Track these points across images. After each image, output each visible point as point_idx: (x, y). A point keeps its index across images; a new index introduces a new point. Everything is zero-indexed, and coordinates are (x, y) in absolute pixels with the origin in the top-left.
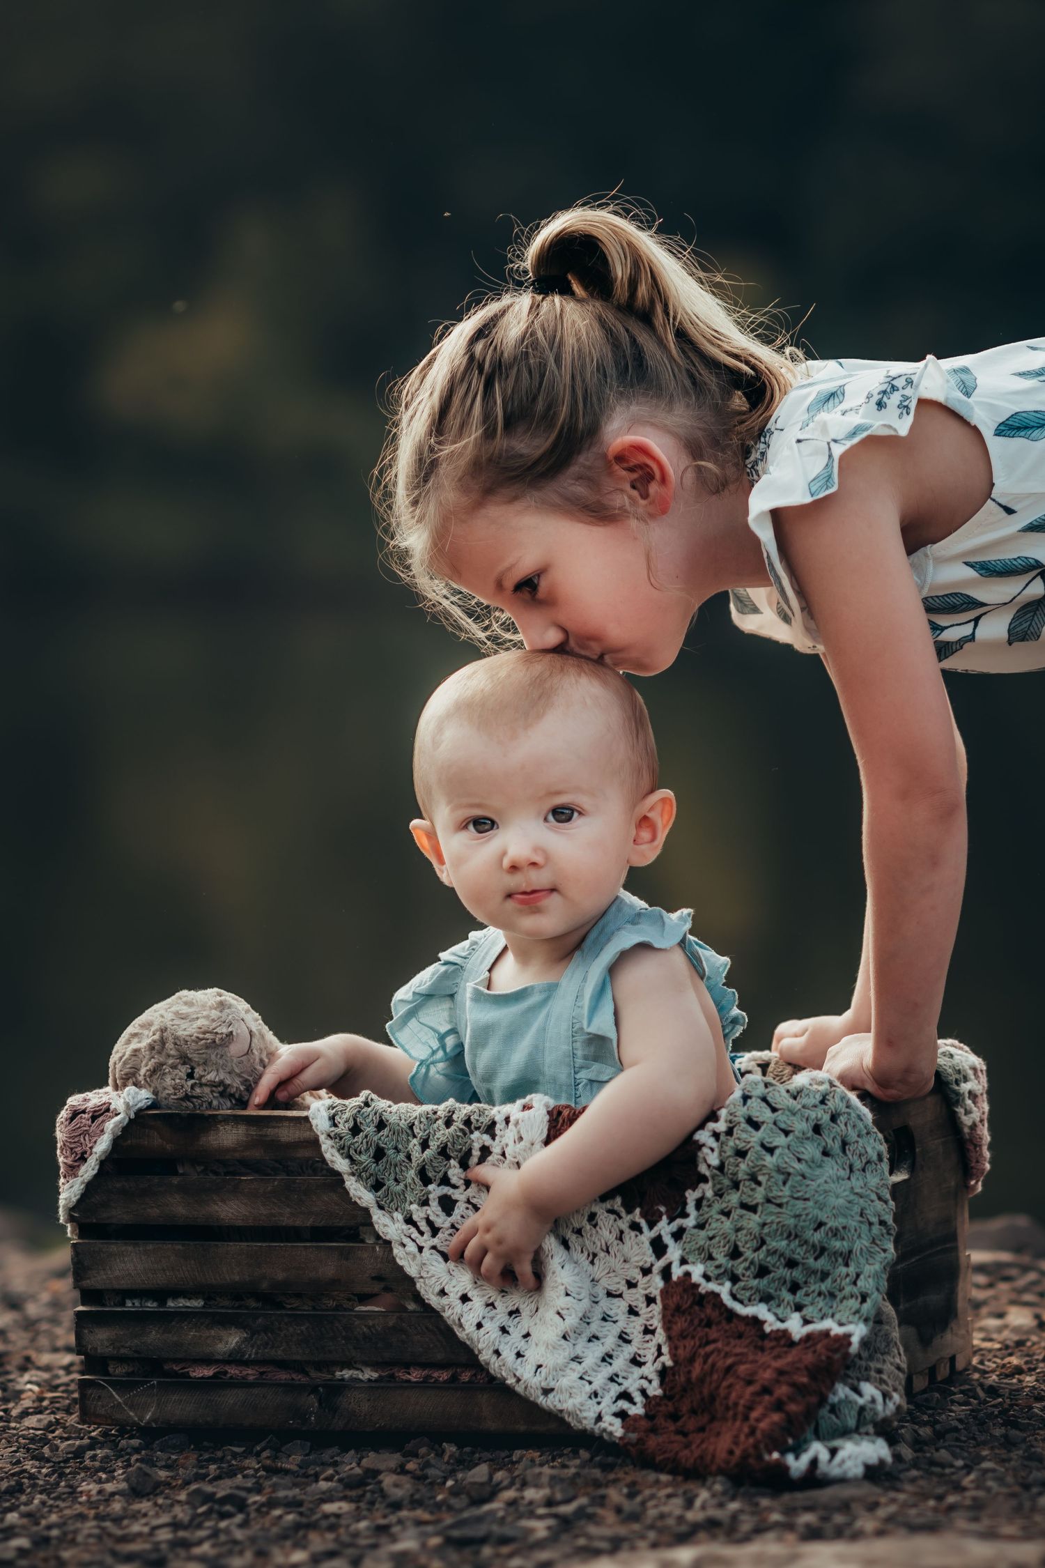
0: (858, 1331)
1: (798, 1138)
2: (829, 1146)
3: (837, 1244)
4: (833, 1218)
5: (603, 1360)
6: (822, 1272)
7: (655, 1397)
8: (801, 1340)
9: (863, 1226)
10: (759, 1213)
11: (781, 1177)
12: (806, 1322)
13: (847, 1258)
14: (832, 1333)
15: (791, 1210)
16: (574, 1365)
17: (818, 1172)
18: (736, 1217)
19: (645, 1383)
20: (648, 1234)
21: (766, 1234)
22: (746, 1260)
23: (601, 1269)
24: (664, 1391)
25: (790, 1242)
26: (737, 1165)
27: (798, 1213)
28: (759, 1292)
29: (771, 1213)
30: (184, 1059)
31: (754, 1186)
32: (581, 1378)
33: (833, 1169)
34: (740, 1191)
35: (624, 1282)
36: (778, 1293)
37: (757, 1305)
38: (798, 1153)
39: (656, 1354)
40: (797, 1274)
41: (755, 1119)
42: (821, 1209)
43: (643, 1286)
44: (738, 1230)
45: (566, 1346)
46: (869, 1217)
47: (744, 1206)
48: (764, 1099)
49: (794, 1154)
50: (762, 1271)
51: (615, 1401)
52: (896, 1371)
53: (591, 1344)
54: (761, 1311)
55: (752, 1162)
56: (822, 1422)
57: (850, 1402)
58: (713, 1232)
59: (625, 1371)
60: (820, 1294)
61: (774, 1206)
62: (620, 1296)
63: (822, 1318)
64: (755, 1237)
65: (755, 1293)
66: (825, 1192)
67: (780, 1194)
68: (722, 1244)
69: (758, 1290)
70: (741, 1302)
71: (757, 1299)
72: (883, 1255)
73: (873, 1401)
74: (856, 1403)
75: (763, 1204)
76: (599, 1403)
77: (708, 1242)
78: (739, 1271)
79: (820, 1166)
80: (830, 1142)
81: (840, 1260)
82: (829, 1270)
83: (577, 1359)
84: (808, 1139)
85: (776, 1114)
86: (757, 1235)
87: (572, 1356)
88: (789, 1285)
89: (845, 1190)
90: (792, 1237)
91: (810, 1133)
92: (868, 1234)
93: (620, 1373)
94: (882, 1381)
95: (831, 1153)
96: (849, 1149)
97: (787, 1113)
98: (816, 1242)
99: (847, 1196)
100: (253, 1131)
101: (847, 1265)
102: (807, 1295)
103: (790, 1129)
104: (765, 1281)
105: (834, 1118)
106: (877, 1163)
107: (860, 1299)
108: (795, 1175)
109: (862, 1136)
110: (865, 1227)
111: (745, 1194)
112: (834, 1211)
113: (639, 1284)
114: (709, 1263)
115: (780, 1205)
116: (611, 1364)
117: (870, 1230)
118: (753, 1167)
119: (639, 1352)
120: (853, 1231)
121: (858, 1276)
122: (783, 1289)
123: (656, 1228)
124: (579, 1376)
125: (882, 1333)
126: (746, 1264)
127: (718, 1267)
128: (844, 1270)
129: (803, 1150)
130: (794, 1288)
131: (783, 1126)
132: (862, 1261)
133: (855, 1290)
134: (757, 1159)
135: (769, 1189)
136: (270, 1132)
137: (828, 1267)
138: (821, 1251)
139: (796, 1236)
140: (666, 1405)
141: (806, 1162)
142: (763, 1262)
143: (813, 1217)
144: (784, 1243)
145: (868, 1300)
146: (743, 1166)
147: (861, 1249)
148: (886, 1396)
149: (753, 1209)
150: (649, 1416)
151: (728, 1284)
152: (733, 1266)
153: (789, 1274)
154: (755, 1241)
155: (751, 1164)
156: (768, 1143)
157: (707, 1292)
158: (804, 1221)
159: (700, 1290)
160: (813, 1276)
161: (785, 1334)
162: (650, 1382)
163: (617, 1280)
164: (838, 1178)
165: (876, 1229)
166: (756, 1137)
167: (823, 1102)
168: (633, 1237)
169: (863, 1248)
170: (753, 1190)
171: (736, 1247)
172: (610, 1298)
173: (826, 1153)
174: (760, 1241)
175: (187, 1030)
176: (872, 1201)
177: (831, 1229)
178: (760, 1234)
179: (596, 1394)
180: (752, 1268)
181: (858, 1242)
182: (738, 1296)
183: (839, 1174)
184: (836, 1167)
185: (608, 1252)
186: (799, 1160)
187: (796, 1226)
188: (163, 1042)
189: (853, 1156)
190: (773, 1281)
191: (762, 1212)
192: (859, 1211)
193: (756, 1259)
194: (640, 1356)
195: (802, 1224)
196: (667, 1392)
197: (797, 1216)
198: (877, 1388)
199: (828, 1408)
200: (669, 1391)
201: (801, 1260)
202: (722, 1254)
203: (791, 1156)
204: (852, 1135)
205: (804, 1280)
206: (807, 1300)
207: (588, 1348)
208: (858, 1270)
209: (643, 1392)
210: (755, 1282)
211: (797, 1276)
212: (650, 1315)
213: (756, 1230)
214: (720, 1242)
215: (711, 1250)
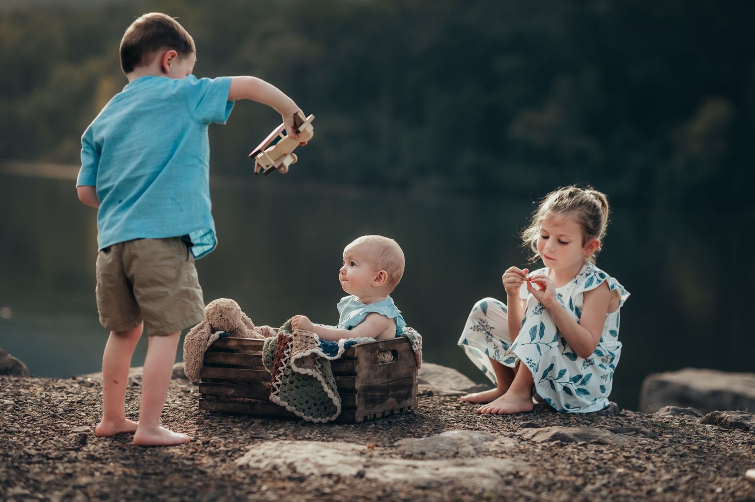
30: (221, 312)
100: (238, 343)
136: (242, 343)
175: (222, 305)
188: (216, 307)
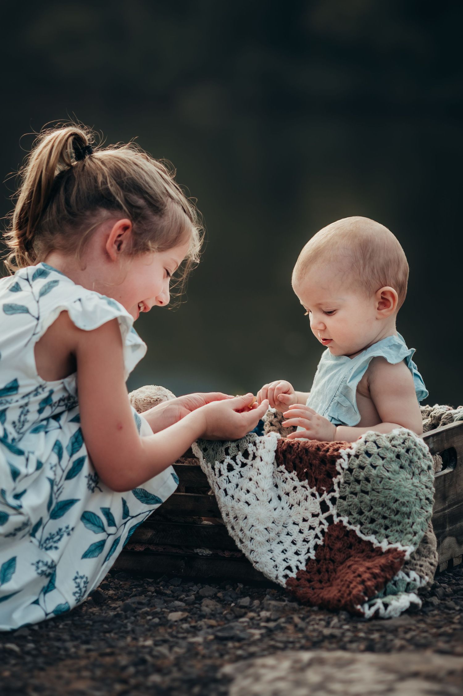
0: (410, 549)
1: (388, 461)
2: (403, 464)
3: (404, 509)
4: (403, 498)
5: (283, 552)
6: (398, 521)
7: (302, 570)
8: (385, 552)
9: (417, 501)
10: (369, 495)
11: (379, 479)
12: (390, 543)
13: (409, 515)
14: (398, 550)
15: (383, 495)
16: (269, 553)
17: (397, 476)
18: (360, 497)
19: (299, 564)
20: (319, 500)
21: (373, 505)
22: (365, 516)
23: (294, 512)
24: (307, 569)
25: (383, 508)
26: (360, 473)
27: (386, 495)
28: (372, 530)
29: (374, 496)
31: (367, 483)
32: (271, 559)
33: (404, 474)
34: (361, 485)
35: (302, 518)
36: (380, 530)
37: (370, 536)
38: (388, 468)
39: (306, 551)
40: (387, 522)
41: (369, 452)
42: (397, 493)
43: (311, 521)
44: (361, 502)
45: (267, 545)
46: (420, 497)
47: (363, 491)
48: (375, 442)
49: (385, 469)
50: (372, 521)
51: (284, 570)
52: (430, 566)
53: (278, 545)
54: (372, 538)
55: (366, 472)
56: (388, 589)
57: (404, 580)
58: (350, 503)
59: (291, 557)
60: (397, 531)
61: (376, 492)
62: (298, 525)
63: (396, 542)
64: (368, 506)
65: (369, 530)
66: (400, 485)
67: (378, 487)
68: (355, 508)
69: (371, 529)
70: (364, 534)
71: (371, 533)
72: (426, 513)
73: (415, 580)
74: (406, 581)
75: (371, 491)
76: (277, 570)
77: (349, 507)
78: (363, 521)
79: (398, 473)
80: (404, 462)
81: (406, 516)
82: (401, 521)
83: (271, 551)
84: (393, 461)
85: (379, 449)
86: (369, 505)
87: (269, 549)
88: (384, 527)
89: (409, 484)
90: (384, 506)
91: (394, 458)
92: (419, 504)
93: (288, 558)
94: (421, 571)
95: (404, 467)
96: (413, 465)
97: (384, 449)
98: (394, 509)
99: (410, 487)
101: (409, 518)
102: (391, 531)
103: (385, 457)
104: (374, 525)
105: (408, 451)
106: (427, 471)
107: (413, 534)
108: (385, 479)
109: (421, 459)
110: (418, 501)
111: (363, 486)
112: (403, 494)
113: (309, 520)
114: (350, 516)
115: (378, 492)
116: (285, 554)
117: (420, 502)
118: (367, 475)
119: (299, 549)
120: (412, 503)
121: (413, 523)
122: (382, 529)
123: (322, 497)
124: (271, 557)
125: (427, 548)
126: (365, 518)
127: (354, 519)
128: (407, 520)
129: (390, 466)
130: (386, 528)
131: (382, 455)
132: (416, 517)
133: (411, 530)
134: (369, 471)
135: (373, 485)
137: (400, 519)
138: (397, 512)
139: (386, 506)
140: (307, 575)
141: (391, 472)
142: (372, 517)
143: (393, 497)
144: (380, 508)
145: (417, 535)
146: (362, 474)
147: (415, 511)
148: (421, 577)
149: (367, 493)
150: (298, 579)
151: (359, 526)
152: (360, 518)
153: (383, 522)
154: (368, 507)
155: (366, 473)
156: (374, 464)
157: (350, 530)
158: (389, 499)
159: (347, 529)
160: (394, 523)
161: (380, 548)
162: (301, 563)
163: (299, 517)
164: (407, 479)
165: (424, 501)
166: (368, 461)
167: (403, 443)
168: (312, 500)
169: (417, 511)
170: (367, 485)
171: (361, 509)
172: (294, 525)
173: (402, 467)
174: (370, 507)
176: (422, 489)
177: (401, 502)
178: (370, 504)
179: (276, 566)
180: (368, 519)
181: (414, 508)
182: (363, 532)
183: (407, 477)
184: (406, 473)
185: (299, 505)
186: (388, 471)
187: (385, 501)
189: (414, 468)
190: (377, 525)
191: (371, 495)
192: (415, 494)
193: (369, 516)
194: (299, 551)
195: (388, 500)
196: (308, 570)
197: (386, 497)
198: (417, 574)
199: (392, 582)
200: (309, 569)
201: (388, 516)
202: (356, 513)
203: (384, 470)
204: (416, 459)
205: (390, 525)
206: (391, 534)
207: (276, 546)
208: (413, 521)
209: (297, 567)
210: (369, 526)
211: (387, 523)
212: (309, 534)
213: (369, 502)
214: (353, 507)
215: (350, 511)
